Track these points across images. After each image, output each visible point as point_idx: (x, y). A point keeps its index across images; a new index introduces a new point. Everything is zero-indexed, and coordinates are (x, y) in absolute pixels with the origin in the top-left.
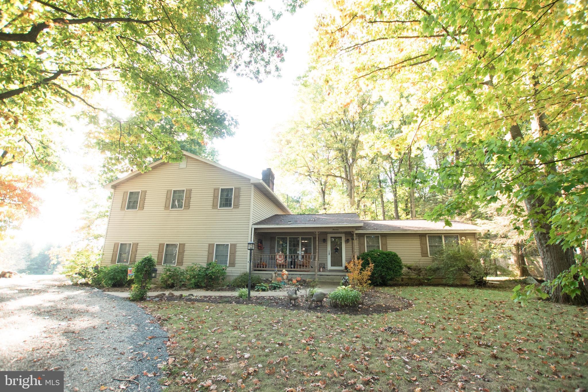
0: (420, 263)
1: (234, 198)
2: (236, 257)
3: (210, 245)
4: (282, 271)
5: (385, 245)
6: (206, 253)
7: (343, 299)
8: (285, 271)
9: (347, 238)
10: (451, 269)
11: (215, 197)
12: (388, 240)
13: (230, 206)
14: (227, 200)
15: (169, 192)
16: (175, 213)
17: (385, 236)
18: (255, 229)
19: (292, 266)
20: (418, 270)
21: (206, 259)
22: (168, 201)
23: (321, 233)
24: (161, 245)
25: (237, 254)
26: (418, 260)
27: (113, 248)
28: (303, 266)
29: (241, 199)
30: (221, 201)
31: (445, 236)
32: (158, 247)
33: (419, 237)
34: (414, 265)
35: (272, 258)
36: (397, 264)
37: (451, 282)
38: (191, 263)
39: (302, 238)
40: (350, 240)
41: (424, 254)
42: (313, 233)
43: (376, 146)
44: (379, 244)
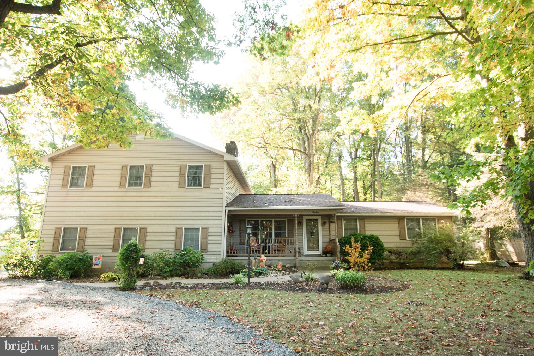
0: (401, 246)
1: (205, 176)
2: (209, 242)
3: (177, 229)
4: (260, 256)
5: (363, 227)
6: (173, 238)
7: (352, 281)
8: (263, 257)
9: (324, 221)
10: (433, 253)
11: (182, 175)
12: (366, 222)
13: (199, 185)
14: (194, 178)
15: (124, 167)
16: (134, 191)
17: (363, 218)
18: (229, 211)
19: (267, 251)
20: (399, 253)
21: (174, 245)
22: (123, 178)
23: (301, 216)
24: (117, 230)
25: (210, 238)
26: (399, 244)
27: (54, 233)
29: (212, 177)
30: (189, 179)
31: (422, 219)
32: (114, 231)
33: (397, 220)
34: (395, 249)
35: (241, 242)
36: (380, 247)
37: (433, 265)
38: (159, 250)
39: (275, 220)
40: (327, 223)
41: (402, 237)
42: (291, 215)
43: (354, 123)
44: (357, 227)
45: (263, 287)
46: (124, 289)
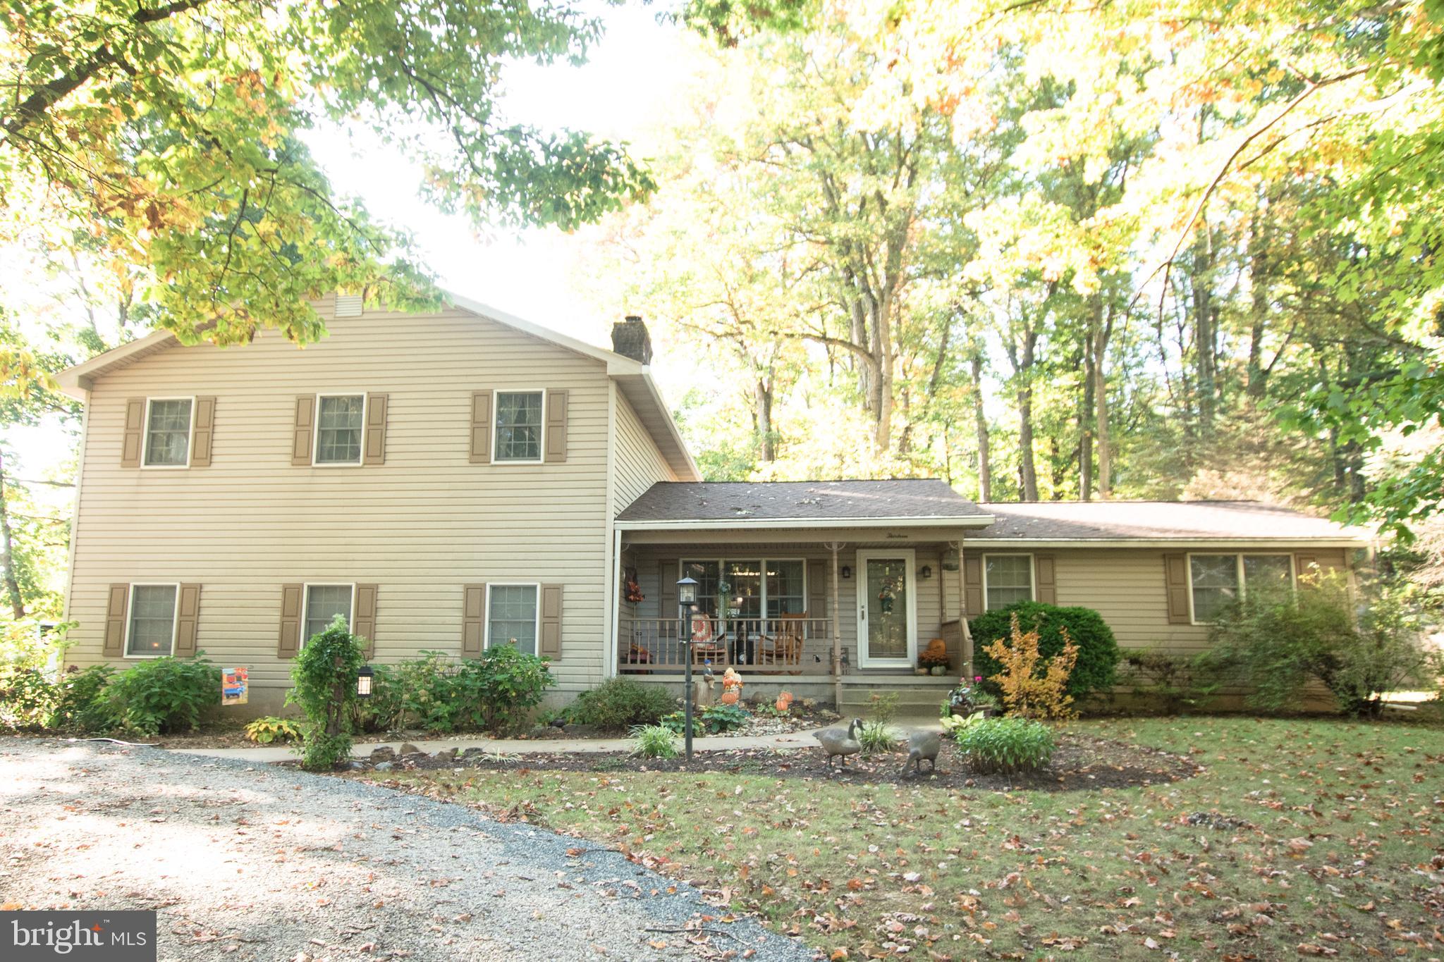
0: (1173, 644)
1: (549, 428)
2: (565, 629)
3: (468, 589)
4: (722, 673)
5: (1048, 585)
6: (457, 618)
7: (1011, 750)
8: (731, 674)
9: (924, 563)
10: (1278, 665)
11: (478, 425)
12: (1058, 569)
13: (533, 453)
14: (518, 433)
15: (303, 402)
16: (335, 475)
17: (1048, 556)
18: (625, 534)
19: (743, 658)
20: (1164, 667)
21: (459, 637)
22: (303, 436)
23: (850, 550)
24: (290, 592)
25: (568, 617)
26: (1165, 636)
27: (106, 603)
28: (779, 656)
29: (570, 430)
30: (499, 437)
31: (1246, 558)
32: (280, 595)
33: (1161, 562)
34: (1151, 651)
35: (662, 629)
36: (1103, 648)
37: (1275, 705)
38: (414, 652)
39: (768, 563)
40: (935, 570)
41: (1177, 615)
42: (819, 546)
43: (1023, 248)
44: (1028, 582)
45: (732, 765)
46: (314, 767)
